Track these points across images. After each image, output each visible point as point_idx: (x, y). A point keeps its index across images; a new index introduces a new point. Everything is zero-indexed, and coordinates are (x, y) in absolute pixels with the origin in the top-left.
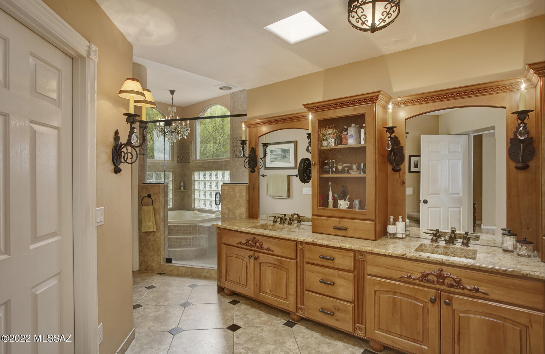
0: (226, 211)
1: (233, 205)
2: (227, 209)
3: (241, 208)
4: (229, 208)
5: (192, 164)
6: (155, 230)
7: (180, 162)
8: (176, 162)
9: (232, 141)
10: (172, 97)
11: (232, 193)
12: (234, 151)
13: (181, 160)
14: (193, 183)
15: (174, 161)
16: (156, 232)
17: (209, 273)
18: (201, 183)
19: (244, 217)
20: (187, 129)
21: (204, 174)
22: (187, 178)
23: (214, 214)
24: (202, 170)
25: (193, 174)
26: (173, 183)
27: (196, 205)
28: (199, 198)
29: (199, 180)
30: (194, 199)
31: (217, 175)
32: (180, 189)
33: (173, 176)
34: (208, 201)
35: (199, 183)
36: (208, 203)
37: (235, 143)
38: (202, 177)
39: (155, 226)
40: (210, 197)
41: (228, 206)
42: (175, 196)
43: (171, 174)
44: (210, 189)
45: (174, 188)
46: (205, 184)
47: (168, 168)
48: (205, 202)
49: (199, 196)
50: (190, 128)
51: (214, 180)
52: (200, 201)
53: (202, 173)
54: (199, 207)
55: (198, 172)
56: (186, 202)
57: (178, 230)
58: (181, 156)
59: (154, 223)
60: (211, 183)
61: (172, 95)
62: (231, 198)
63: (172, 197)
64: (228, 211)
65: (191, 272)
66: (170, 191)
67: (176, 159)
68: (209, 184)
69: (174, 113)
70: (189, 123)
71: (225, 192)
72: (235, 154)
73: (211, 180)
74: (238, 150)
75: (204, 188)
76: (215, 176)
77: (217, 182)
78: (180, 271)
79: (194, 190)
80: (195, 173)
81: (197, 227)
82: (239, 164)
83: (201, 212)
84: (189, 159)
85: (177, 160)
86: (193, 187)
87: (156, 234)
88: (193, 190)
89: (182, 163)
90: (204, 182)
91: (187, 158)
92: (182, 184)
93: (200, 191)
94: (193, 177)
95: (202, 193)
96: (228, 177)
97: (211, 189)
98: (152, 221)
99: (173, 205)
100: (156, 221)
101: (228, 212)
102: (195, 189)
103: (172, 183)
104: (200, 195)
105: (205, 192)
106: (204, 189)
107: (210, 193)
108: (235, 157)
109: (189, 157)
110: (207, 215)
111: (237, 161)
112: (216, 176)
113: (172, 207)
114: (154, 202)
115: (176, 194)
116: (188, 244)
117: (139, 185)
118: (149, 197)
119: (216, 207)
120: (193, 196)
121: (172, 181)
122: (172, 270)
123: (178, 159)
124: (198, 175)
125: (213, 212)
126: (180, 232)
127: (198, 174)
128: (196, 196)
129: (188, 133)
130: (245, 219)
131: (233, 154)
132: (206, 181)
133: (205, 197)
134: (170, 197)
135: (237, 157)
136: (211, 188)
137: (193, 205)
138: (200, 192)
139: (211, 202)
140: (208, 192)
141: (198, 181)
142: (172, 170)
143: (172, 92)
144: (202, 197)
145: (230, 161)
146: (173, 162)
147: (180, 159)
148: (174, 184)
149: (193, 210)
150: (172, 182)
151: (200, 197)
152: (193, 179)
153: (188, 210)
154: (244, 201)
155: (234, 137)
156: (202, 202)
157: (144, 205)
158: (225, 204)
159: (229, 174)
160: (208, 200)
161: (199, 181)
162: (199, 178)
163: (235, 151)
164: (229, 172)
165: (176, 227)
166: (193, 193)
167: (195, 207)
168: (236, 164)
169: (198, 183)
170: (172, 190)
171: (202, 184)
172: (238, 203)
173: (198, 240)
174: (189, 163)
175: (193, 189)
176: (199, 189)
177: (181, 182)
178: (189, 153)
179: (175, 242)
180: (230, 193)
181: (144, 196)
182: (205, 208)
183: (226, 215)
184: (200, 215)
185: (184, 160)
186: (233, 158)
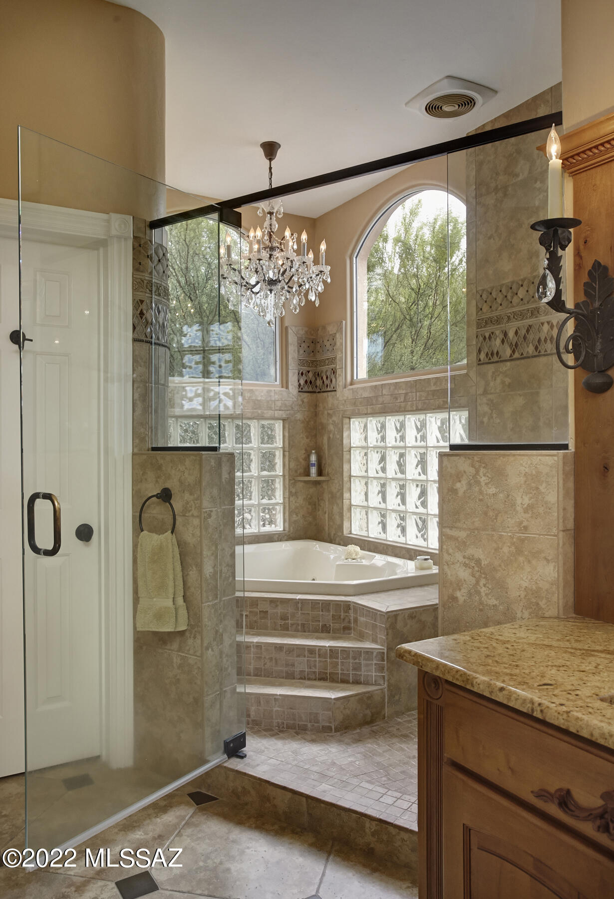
0: (464, 574)
1: (497, 549)
2: (466, 565)
3: (534, 562)
4: (478, 562)
5: (343, 395)
6: (182, 628)
7: (306, 389)
8: (293, 389)
9: (474, 303)
10: (270, 168)
11: (492, 490)
12: (481, 339)
13: (311, 382)
14: (346, 456)
15: (287, 388)
16: (187, 634)
17: (385, 837)
18: (369, 456)
19: (552, 612)
20: (321, 272)
21: (379, 425)
22: (329, 438)
23: (411, 559)
24: (374, 414)
25: (345, 427)
26: (287, 454)
27: (356, 526)
28: (365, 504)
29: (364, 444)
30: (350, 506)
31: (421, 428)
32: (308, 474)
33: (287, 434)
34: (394, 515)
35: (366, 454)
36: (392, 522)
37: (485, 308)
38: (373, 437)
39: (183, 612)
40: (399, 500)
41: (471, 551)
42: (290, 493)
43: (278, 427)
44: (399, 476)
45: (290, 469)
46: (383, 459)
47: (271, 409)
48: (383, 516)
49: (364, 498)
50: (329, 268)
51: (414, 443)
52: (367, 514)
53: (373, 423)
54: (364, 533)
55: (360, 420)
56: (327, 515)
57: (284, 618)
58: (309, 372)
59: (180, 601)
60: (402, 455)
61: (271, 160)
62: (486, 513)
63: (284, 498)
64: (473, 576)
65: (310, 815)
66: (277, 480)
67: (293, 379)
68: (396, 458)
69: (278, 219)
70: (327, 251)
71: (458, 485)
72: (486, 350)
73: (402, 444)
74: (497, 332)
75: (380, 472)
76: (415, 432)
77: (422, 451)
78: (269, 800)
79: (350, 476)
80: (354, 422)
81: (351, 612)
82: (503, 382)
83: (370, 551)
84: (334, 380)
85: (296, 384)
86: (346, 467)
87: (190, 642)
88: (346, 479)
89: (315, 392)
90: (379, 450)
91: (327, 378)
92: (313, 458)
93: (367, 480)
94: (345, 434)
95: (374, 488)
96: (462, 432)
97: (402, 476)
98: (171, 590)
99: (287, 525)
100: (188, 594)
101: (473, 581)
102: (353, 474)
103: (284, 455)
104: (366, 494)
105: (383, 486)
106: (381, 474)
107: (398, 490)
108: (487, 361)
109: (334, 372)
110: (388, 563)
111: (493, 373)
112: (418, 430)
113: (284, 530)
114: (179, 520)
115: (294, 491)
116: (315, 672)
117: (133, 454)
118: (165, 501)
119: (419, 535)
120: (346, 495)
121: (284, 448)
122: (240, 789)
123: (302, 382)
124: (362, 431)
125: (409, 554)
126: (292, 625)
127: (362, 425)
128: (356, 495)
129: (324, 282)
130: (558, 618)
131: (480, 351)
132: (386, 448)
133: (384, 500)
134: (277, 497)
135: (495, 359)
136: (403, 472)
137: (346, 525)
138: (366, 484)
139: (403, 519)
140: (394, 484)
141: (363, 447)
142: (284, 415)
143: (270, 149)
144: (375, 500)
145: (467, 375)
146: (284, 389)
147: (306, 382)
148: (290, 458)
149: (346, 541)
150: (284, 451)
151: (367, 500)
152: (345, 442)
153: (331, 542)
154: (554, 531)
155: (480, 288)
156: (375, 518)
157: (150, 531)
158: (456, 539)
159: (463, 421)
160: (394, 511)
161: (366, 450)
162: (366, 439)
163: (485, 338)
164: (465, 414)
165: (277, 606)
166: (346, 486)
167: (353, 532)
168: (492, 384)
169: (363, 454)
170: (284, 476)
171: (375, 457)
172: (522, 541)
173: (351, 661)
174: (333, 393)
175: (345, 474)
176: (365, 474)
177: (311, 453)
178: (333, 360)
179: (271, 659)
180: (481, 492)
181: (150, 495)
182: (383, 536)
183: (463, 591)
184: (365, 562)
185: (319, 382)
186: (480, 363)
